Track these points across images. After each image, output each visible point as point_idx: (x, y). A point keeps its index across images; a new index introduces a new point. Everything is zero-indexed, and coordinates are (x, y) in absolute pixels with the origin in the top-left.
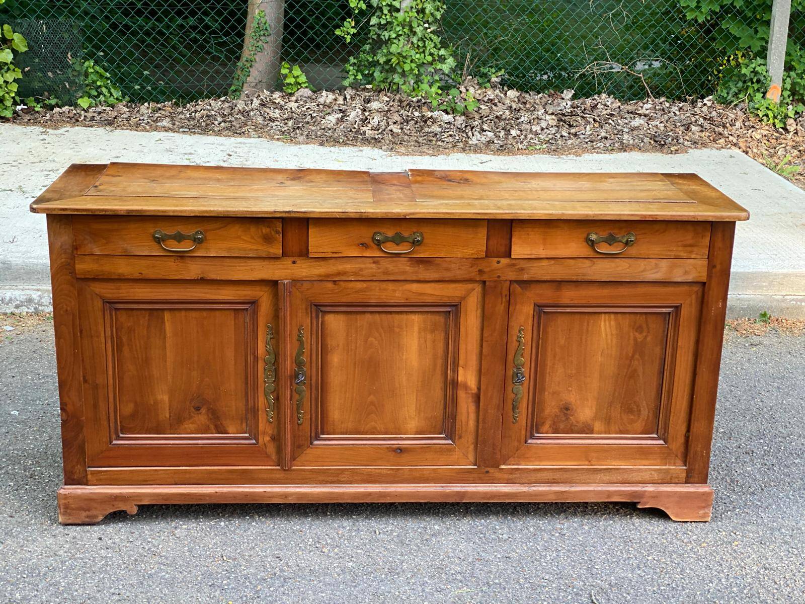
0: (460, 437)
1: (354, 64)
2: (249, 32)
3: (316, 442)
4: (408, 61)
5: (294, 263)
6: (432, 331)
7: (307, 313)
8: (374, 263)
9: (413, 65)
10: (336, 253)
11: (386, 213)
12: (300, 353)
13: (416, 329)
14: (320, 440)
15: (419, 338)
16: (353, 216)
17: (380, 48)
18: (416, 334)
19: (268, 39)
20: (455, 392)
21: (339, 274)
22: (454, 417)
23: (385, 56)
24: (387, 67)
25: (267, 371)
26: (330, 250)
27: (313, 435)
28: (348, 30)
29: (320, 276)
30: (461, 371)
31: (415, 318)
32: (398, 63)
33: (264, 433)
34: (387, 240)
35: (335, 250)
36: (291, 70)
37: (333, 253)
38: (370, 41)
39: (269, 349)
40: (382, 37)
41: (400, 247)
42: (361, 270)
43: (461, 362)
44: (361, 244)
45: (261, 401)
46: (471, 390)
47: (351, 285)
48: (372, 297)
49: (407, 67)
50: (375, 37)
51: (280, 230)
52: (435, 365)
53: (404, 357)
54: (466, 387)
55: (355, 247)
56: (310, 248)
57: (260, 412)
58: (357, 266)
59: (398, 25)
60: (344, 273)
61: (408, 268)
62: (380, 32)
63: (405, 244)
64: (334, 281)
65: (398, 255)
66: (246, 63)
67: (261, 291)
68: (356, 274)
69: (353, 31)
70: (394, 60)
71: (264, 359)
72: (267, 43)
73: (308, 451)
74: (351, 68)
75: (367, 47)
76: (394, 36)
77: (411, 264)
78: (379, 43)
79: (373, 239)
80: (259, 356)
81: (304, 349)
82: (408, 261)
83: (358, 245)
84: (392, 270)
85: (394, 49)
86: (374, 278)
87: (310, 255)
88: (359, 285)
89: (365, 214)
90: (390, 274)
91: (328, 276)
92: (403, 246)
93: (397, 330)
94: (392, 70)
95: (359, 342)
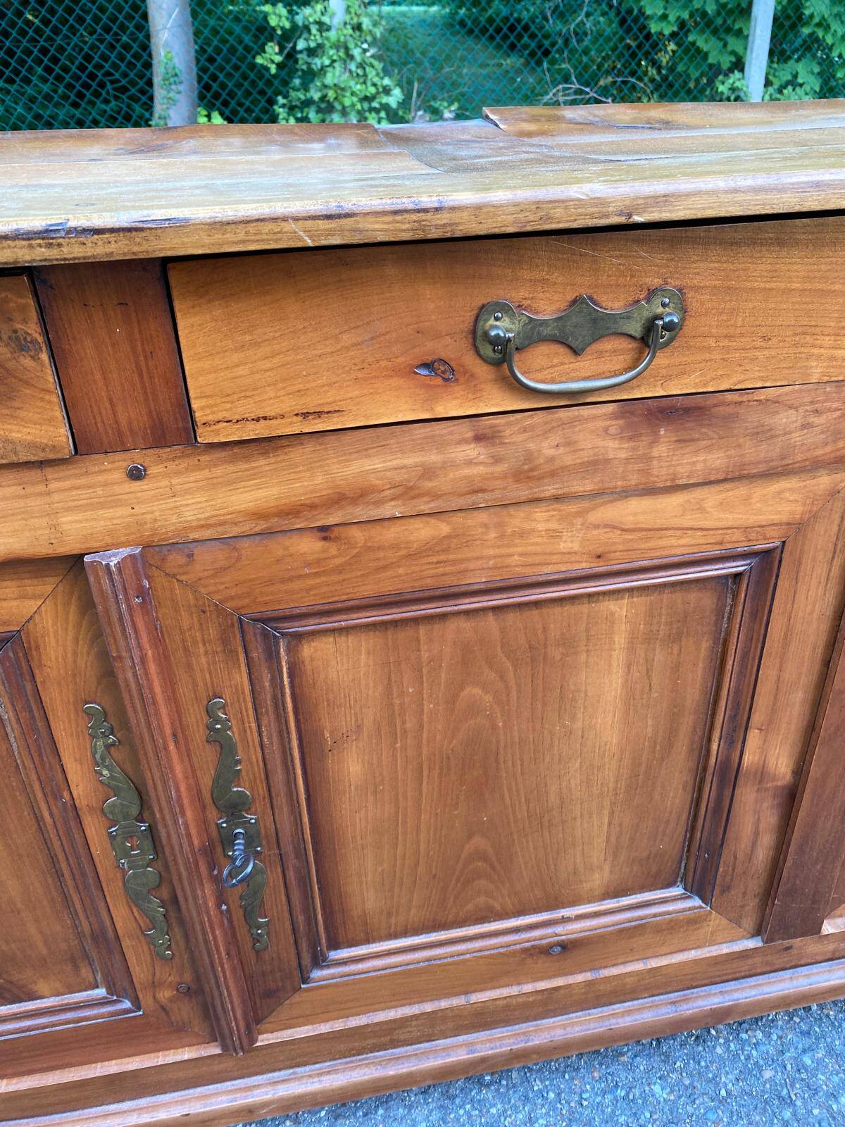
0: (726, 889)
1: (283, 106)
2: (157, 81)
3: (316, 974)
4: (348, 94)
5: (136, 474)
6: (675, 638)
7: (230, 654)
8: (478, 438)
9: (355, 99)
10: (319, 414)
11: (538, 205)
12: (227, 771)
13: (620, 640)
14: (328, 967)
15: (629, 666)
16: (380, 231)
17: (312, 81)
18: (619, 656)
19: (181, 88)
20: (728, 793)
21: (339, 499)
22: (715, 848)
23: (321, 90)
24: (323, 106)
25: (119, 839)
26: (291, 404)
27: (307, 959)
28: (271, 56)
29: (259, 515)
30: (754, 738)
31: (620, 609)
32: (336, 99)
33: (154, 985)
34: (534, 335)
35: (311, 403)
36: (209, 116)
37: (305, 415)
38: (300, 73)
39: (112, 777)
40: (314, 66)
41: (585, 364)
42: (428, 472)
43: (757, 718)
44: (426, 365)
45: (122, 916)
46: (774, 779)
47: (391, 533)
48: (472, 565)
49: (347, 102)
50: (304, 67)
51: (33, 329)
52: (672, 732)
53: (579, 725)
54: (761, 774)
55: (395, 382)
56: (195, 405)
57: (126, 943)
58: (411, 460)
59: (331, 47)
60: (361, 495)
61: (612, 444)
62: (309, 60)
63: (608, 345)
64: (324, 529)
65: (576, 399)
66: (158, 121)
67: (24, 597)
68: (407, 492)
69: (278, 59)
70: (331, 94)
71: (102, 811)
72: (179, 93)
73: (297, 998)
74: (281, 110)
75: (297, 82)
76: (327, 62)
77: (622, 429)
78: (310, 75)
79: (477, 336)
80: (81, 802)
81: (239, 762)
82: (615, 416)
83: (410, 372)
84: (551, 459)
85: (329, 79)
86: (481, 500)
87: (205, 437)
88: (423, 531)
89: (444, 218)
90: (540, 478)
91: (293, 511)
92: (601, 354)
93: (556, 653)
94: (330, 108)
95: (428, 707)
